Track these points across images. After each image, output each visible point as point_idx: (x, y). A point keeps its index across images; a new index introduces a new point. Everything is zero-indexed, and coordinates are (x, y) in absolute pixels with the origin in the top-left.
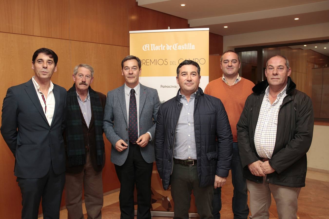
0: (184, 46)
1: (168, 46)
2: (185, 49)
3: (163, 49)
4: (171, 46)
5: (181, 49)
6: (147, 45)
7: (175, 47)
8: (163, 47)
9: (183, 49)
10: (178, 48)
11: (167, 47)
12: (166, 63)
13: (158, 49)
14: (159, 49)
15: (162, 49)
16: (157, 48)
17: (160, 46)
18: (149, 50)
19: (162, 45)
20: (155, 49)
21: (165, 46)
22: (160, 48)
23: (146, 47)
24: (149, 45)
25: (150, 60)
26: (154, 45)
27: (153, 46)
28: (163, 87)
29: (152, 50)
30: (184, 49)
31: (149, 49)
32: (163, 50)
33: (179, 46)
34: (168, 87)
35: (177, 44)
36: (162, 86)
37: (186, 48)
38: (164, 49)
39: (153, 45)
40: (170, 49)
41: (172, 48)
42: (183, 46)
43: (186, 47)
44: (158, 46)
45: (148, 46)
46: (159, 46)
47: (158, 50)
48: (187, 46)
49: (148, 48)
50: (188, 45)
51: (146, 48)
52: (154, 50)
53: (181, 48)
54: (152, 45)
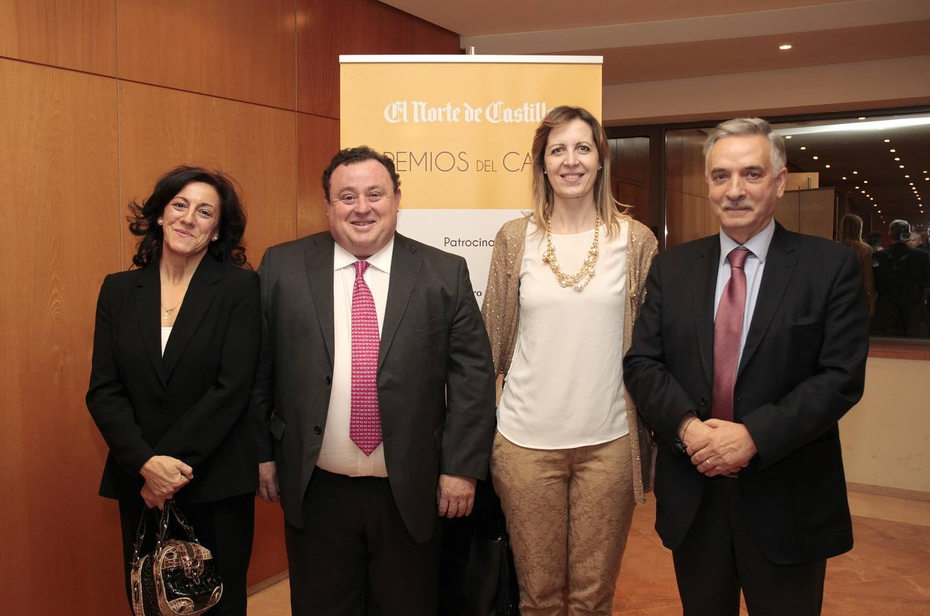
0: (523, 113)
1: (472, 110)
2: (527, 120)
3: (452, 117)
4: (480, 110)
5: (511, 120)
6: (398, 103)
7: (492, 116)
8: (454, 111)
9: (517, 121)
10: (502, 117)
11: (467, 112)
12: (463, 166)
13: (435, 119)
14: (441, 120)
15: (449, 119)
16: (435, 115)
17: (442, 108)
18: (405, 119)
19: (449, 105)
20: (426, 117)
21: (458, 110)
22: (444, 114)
23: (395, 111)
24: (405, 104)
25: (411, 153)
26: (423, 105)
27: (419, 107)
28: (453, 243)
29: (416, 120)
30: (521, 119)
31: (408, 118)
32: (453, 122)
33: (505, 112)
34: (468, 243)
35: (500, 103)
36: (447, 240)
37: (529, 118)
38: (455, 119)
39: (420, 103)
40: (478, 120)
41: (482, 116)
42: (518, 113)
43: (529, 112)
44: (436, 108)
45: (402, 106)
46: (440, 110)
47: (437, 121)
48: (532, 110)
49: (401, 115)
50: (535, 108)
51: (394, 115)
52: (424, 119)
53: (514, 118)
54: (415, 103)
